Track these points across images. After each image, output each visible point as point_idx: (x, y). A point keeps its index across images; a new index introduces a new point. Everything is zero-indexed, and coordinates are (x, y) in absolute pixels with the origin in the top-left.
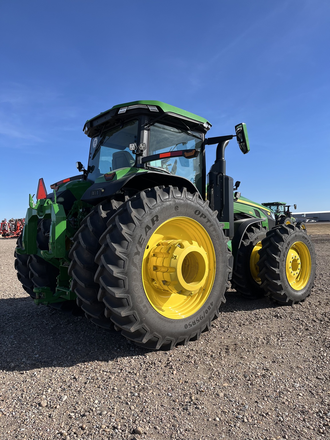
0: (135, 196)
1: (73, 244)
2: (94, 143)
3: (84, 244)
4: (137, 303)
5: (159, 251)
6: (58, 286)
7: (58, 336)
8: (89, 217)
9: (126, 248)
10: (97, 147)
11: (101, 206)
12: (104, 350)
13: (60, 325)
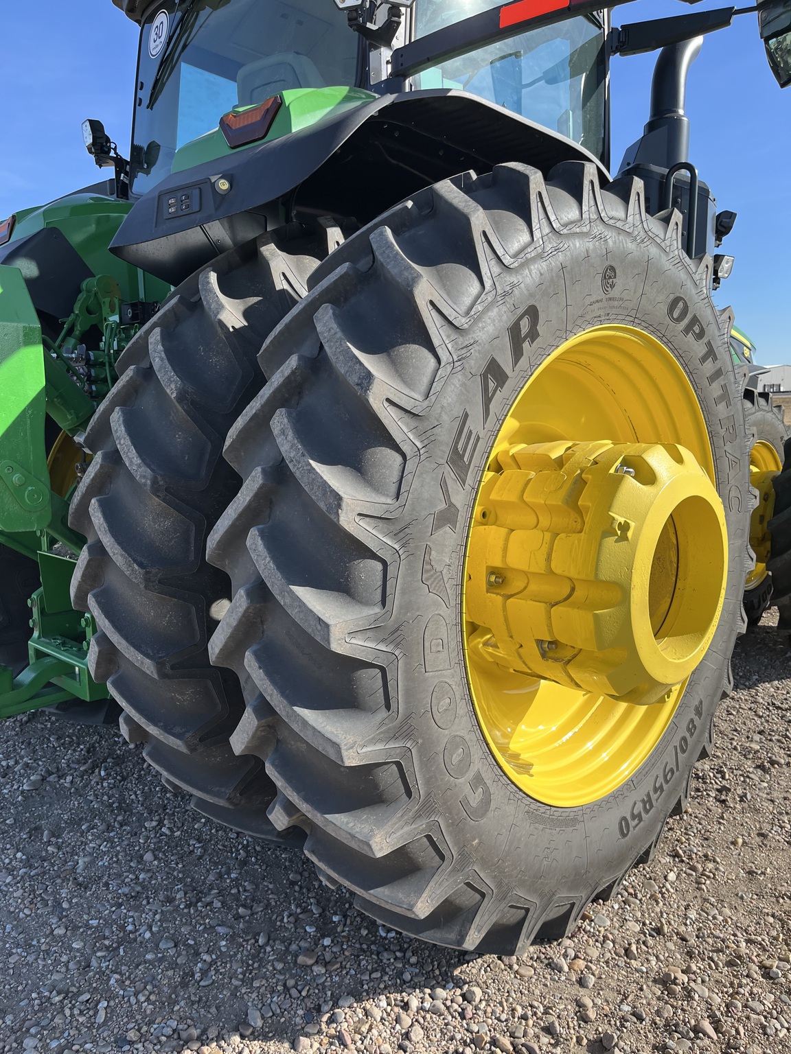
0: (410, 204)
1: (87, 460)
2: (153, 36)
3: (139, 466)
4: (447, 777)
5: (512, 497)
6: (36, 634)
7: (49, 843)
8: (157, 330)
9: (393, 488)
10: (168, 44)
11: (213, 277)
12: (261, 941)
13: (60, 777)
